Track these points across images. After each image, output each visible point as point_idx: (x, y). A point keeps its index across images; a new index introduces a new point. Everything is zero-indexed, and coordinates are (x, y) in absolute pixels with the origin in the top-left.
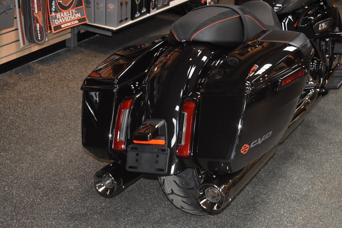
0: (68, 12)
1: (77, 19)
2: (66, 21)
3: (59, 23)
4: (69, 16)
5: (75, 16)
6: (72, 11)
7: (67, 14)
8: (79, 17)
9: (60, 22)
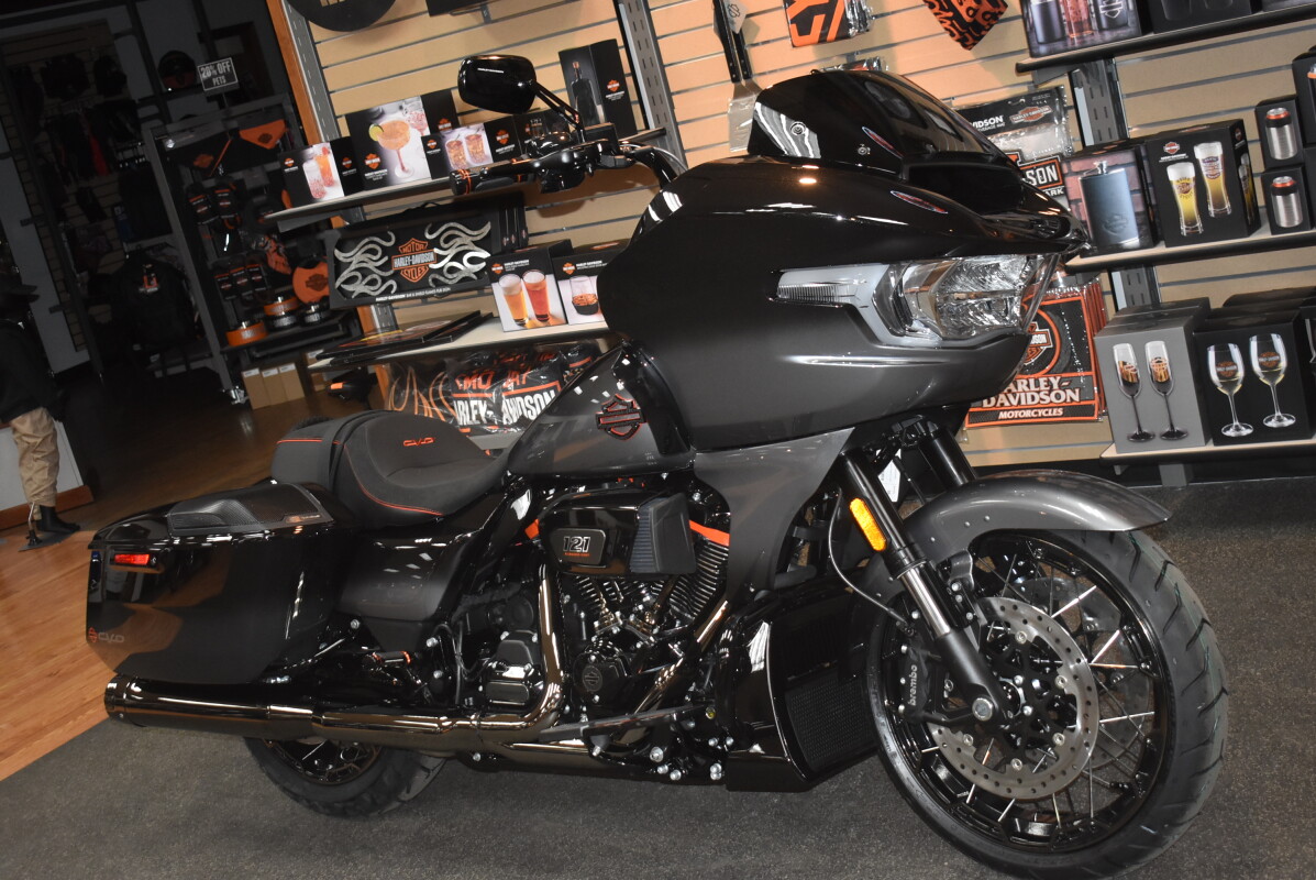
0: (1032, 381)
1: (1064, 404)
2: (1023, 402)
3: (995, 406)
4: (1038, 392)
5: (1058, 396)
6: (1048, 381)
7: (1028, 386)
8: (1072, 400)
9: (999, 402)
